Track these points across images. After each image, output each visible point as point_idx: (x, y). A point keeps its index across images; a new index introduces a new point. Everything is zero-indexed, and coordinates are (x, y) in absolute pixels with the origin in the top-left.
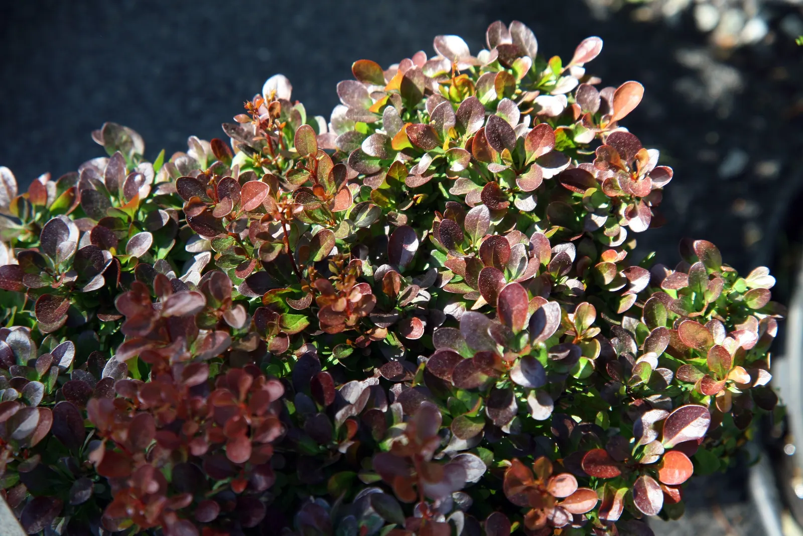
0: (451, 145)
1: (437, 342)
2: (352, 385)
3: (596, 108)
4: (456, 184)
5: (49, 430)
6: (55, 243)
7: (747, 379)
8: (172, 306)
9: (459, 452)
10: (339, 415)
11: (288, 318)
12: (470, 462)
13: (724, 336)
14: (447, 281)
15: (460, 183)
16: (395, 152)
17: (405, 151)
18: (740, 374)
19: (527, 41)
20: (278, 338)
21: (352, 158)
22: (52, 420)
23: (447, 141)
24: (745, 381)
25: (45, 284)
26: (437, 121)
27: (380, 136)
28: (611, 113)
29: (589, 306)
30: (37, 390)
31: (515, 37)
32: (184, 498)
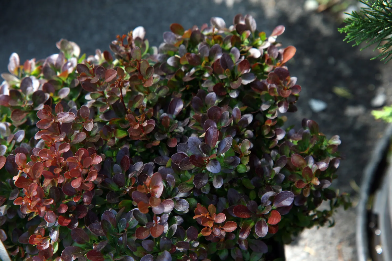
0: (206, 65)
1: (179, 149)
2: (140, 164)
3: (276, 57)
4: (205, 82)
5: (3, 166)
6: (26, 88)
7: (318, 183)
8: (60, 118)
9: (180, 198)
10: (130, 175)
11: (119, 131)
12: (183, 203)
13: (313, 164)
14: (193, 124)
15: (207, 83)
16: (181, 66)
17: (186, 66)
18: (316, 181)
19: (252, 24)
20: (111, 139)
21: (162, 66)
22: (5, 162)
23: (204, 62)
24: (317, 184)
25: (19, 105)
26: (201, 53)
27: (176, 58)
28: (282, 59)
29: (248, 141)
30: (3, 149)
31: (247, 21)
32: (50, 201)
